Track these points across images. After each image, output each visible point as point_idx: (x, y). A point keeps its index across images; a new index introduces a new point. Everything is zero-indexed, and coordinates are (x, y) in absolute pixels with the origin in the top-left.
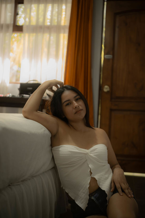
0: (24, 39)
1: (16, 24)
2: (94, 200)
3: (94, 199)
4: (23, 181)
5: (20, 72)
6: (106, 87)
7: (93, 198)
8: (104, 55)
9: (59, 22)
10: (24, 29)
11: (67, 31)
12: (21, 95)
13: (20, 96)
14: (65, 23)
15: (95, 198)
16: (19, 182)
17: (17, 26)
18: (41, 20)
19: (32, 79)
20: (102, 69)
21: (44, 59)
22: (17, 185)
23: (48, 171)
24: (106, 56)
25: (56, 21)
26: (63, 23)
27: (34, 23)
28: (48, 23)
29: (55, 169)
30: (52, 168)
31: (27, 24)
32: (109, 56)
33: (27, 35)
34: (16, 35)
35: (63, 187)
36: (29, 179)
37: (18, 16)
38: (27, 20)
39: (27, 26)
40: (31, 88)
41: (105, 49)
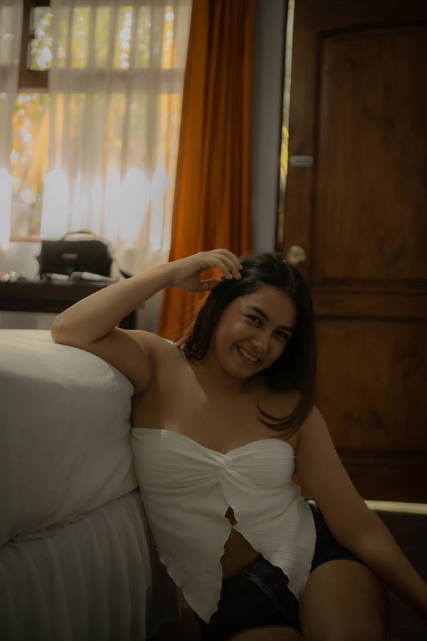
0: (53, 112)
1: (28, 66)
2: (259, 584)
4: (52, 528)
5: (41, 210)
6: (295, 249)
7: (253, 578)
8: (289, 156)
9: (155, 58)
10: (53, 80)
11: (179, 85)
12: (44, 274)
13: (41, 278)
14: (172, 62)
16: (39, 531)
17: (30, 71)
18: (102, 54)
19: (78, 229)
20: (283, 197)
22: (34, 540)
24: (295, 159)
25: (146, 55)
26: (166, 62)
27: (80, 61)
28: (122, 63)
31: (62, 65)
32: (305, 160)
33: (60, 99)
36: (71, 523)
37: (35, 43)
38: (62, 53)
39: (62, 73)
40: (73, 256)
41: (290, 139)
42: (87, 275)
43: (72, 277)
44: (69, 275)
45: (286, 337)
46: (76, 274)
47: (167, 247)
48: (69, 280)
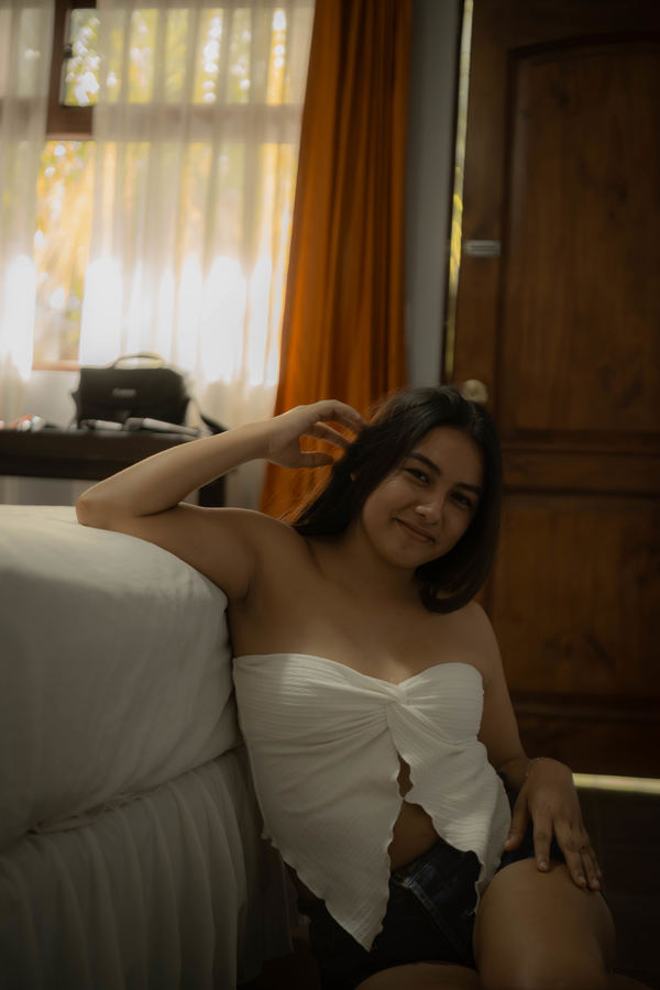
0: (99, 170)
1: (61, 100)
3: (415, 888)
4: (93, 812)
5: (79, 320)
6: (472, 384)
7: (408, 883)
8: (464, 240)
9: (257, 90)
10: (99, 121)
11: (294, 130)
12: (83, 422)
13: (79, 427)
14: (283, 96)
15: (419, 882)
16: (75, 817)
17: (65, 107)
18: (175, 80)
19: (136, 351)
20: (453, 304)
21: (192, 260)
22: (66, 831)
23: (206, 765)
24: (472, 245)
25: (245, 84)
26: (274, 97)
27: (142, 92)
28: (206, 95)
29: (237, 754)
30: (224, 754)
31: (113, 98)
32: (487, 247)
33: (110, 151)
34: (60, 148)
35: (270, 840)
36: (124, 805)
37: (72, 64)
38: (113, 80)
39: (113, 110)
40: (130, 393)
41: (465, 214)
42: (149, 422)
43: (127, 426)
44: (123, 422)
45: (469, 503)
46: (133, 420)
47: (273, 381)
48: (122, 430)
